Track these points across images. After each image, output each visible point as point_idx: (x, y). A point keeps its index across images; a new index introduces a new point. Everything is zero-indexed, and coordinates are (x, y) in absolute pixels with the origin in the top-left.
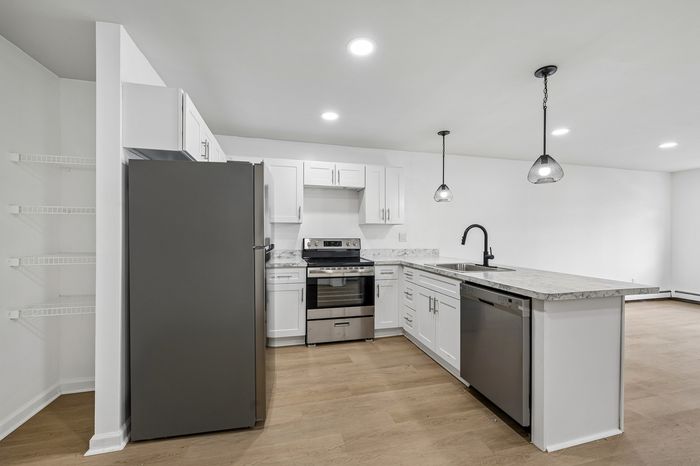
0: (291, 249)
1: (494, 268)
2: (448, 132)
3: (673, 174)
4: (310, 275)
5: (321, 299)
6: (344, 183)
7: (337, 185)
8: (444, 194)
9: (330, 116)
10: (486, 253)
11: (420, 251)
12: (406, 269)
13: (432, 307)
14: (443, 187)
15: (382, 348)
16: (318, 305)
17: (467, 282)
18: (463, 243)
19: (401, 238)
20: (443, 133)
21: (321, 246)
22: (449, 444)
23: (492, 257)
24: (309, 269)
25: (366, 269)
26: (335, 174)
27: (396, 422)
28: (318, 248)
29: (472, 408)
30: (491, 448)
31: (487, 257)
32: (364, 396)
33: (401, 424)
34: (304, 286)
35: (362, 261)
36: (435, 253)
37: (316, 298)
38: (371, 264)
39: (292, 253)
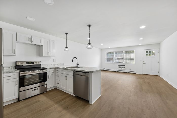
1: (79, 67)
2: (68, 34)
3: (101, 49)
4: (21, 75)
8: (67, 49)
10: (77, 64)
11: (59, 64)
12: (57, 69)
13: (66, 78)
14: (67, 47)
15: (50, 93)
16: (25, 85)
17: (75, 71)
18: (72, 62)
20: (67, 34)
21: (25, 64)
22: (74, 112)
23: (78, 65)
24: (20, 73)
25: (44, 70)
27: (59, 113)
28: (23, 65)
29: (77, 101)
30: (83, 108)
31: (77, 65)
32: (48, 110)
33: (61, 113)
34: (18, 79)
35: (41, 68)
36: (63, 64)
37: (24, 83)
38: (46, 69)
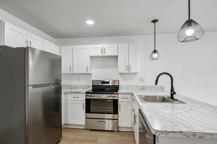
0: (88, 85)
5: (92, 108)
6: (108, 54)
7: (104, 55)
8: (155, 56)
9: (90, 22)
10: (172, 90)
16: (91, 111)
18: (156, 84)
19: (142, 80)
20: (155, 21)
26: (103, 50)
28: (99, 84)
31: (172, 93)
39: (88, 87)
